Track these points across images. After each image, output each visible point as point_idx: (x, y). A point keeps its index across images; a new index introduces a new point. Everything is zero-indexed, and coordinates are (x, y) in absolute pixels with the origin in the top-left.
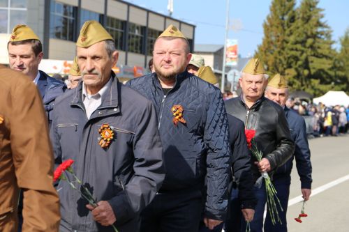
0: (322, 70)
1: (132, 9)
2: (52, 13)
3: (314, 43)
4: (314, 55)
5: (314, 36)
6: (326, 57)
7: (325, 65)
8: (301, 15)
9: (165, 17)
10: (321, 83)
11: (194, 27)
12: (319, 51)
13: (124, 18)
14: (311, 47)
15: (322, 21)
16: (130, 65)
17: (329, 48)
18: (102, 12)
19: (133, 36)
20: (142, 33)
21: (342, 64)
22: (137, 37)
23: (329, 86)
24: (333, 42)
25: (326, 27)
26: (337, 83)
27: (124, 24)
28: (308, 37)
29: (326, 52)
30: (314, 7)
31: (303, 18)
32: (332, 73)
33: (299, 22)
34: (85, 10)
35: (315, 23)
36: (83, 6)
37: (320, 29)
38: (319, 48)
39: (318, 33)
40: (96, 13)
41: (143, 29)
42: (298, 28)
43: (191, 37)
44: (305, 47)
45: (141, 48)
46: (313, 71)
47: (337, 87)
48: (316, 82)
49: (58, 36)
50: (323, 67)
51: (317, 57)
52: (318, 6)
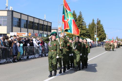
0: (84, 33)
1: (35, 19)
2: (14, 20)
3: (81, 26)
4: (82, 29)
5: (82, 25)
6: (85, 30)
7: (85, 32)
8: (78, 20)
9: (44, 21)
10: (84, 36)
11: (51, 23)
12: (83, 28)
13: (33, 21)
14: (81, 27)
15: (83, 21)
16: (34, 33)
17: (85, 28)
18: (27, 20)
19: (35, 26)
20: (38, 25)
21: (89, 31)
22: (36, 26)
23: (86, 37)
24: (86, 26)
25: (84, 22)
26: (88, 36)
27: (33, 23)
28: (80, 25)
29: (85, 29)
30: (81, 17)
31: (79, 20)
32: (86, 34)
33: (78, 21)
34: (22, 19)
35: (82, 21)
36: (22, 18)
37: (83, 23)
38: (83, 27)
39: (82, 24)
40: (25, 20)
41: (38, 24)
42: (78, 23)
43: (50, 26)
44: (79, 27)
45: (37, 28)
46: (82, 33)
47: (88, 37)
48: (82, 36)
49: (15, 26)
50: (84, 32)
51: (82, 30)
52: (82, 17)
